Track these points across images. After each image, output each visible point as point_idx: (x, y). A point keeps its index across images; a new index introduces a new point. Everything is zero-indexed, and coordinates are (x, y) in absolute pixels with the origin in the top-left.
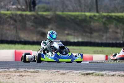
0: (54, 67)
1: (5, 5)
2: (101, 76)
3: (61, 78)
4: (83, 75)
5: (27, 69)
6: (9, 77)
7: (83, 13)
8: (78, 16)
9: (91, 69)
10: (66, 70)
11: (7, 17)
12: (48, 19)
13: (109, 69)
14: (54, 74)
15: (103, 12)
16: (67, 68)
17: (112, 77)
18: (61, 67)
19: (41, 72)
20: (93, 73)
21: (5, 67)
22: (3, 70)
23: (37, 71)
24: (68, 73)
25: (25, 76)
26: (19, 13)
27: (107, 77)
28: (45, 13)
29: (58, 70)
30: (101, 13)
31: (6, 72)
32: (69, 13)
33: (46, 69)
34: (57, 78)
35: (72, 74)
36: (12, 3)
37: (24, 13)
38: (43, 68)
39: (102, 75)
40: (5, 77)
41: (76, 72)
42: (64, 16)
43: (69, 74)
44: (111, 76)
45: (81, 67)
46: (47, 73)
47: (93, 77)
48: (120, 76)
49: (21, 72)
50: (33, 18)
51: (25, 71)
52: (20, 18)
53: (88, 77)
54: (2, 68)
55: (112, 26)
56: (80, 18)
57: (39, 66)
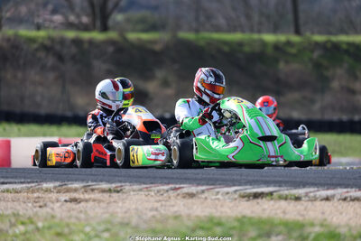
0: (166, 178)
1: (32, 14)
2: (293, 203)
3: (184, 205)
4: (246, 198)
5: (90, 183)
6: (41, 204)
7: (256, 36)
8: (240, 44)
9: (267, 183)
10: (198, 185)
11: (35, 46)
12: (154, 53)
13: (317, 182)
14: (165, 195)
15: (313, 33)
16: (201, 179)
17: (323, 202)
18: (185, 179)
19: (129, 191)
20: (271, 194)
21: (30, 178)
22: (24, 185)
23: (119, 189)
24: (203, 192)
25: (87, 201)
26: (71, 34)
27: (310, 203)
28: (145, 36)
29: (177, 186)
30: (308, 34)
31: (33, 192)
32: (216, 36)
33: (144, 183)
34: (173, 206)
35: (214, 197)
36: (50, 7)
37: (86, 36)
38: (136, 182)
39: (298, 199)
40: (30, 205)
41: (226, 189)
42: (202, 43)
43: (206, 194)
44: (322, 200)
45: (239, 177)
46: (147, 193)
47: (272, 202)
48: (345, 199)
49: (76, 190)
50: (111, 49)
51: (86, 189)
52: (74, 50)
53: (258, 203)
54: (23, 180)
55: (340, 71)
56: (247, 49)
57: (125, 176)
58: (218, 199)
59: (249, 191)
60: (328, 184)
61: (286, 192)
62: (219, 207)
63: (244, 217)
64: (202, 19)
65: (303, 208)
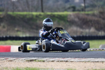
0: (3, 55)
2: (42, 62)
3: (9, 64)
4: (28, 61)
7: (30, 13)
8: (26, 15)
9: (34, 57)
10: (13, 57)
13: (50, 56)
14: (3, 61)
15: (47, 12)
16: (14, 56)
18: (9, 56)
20: (36, 60)
24: (15, 60)
27: (48, 63)
29: (7, 58)
34: (5, 64)
35: (18, 61)
39: (44, 61)
41: (22, 59)
42: (14, 15)
43: (16, 60)
44: (51, 62)
45: (26, 55)
47: (36, 63)
48: (58, 61)
53: (32, 63)
55: (55, 23)
56: (28, 17)
58: (19, 62)
59: (29, 59)
60: (53, 57)
61: (40, 59)
62: (20, 65)
63: (27, 67)
64: (15, 8)
65: (45, 64)
